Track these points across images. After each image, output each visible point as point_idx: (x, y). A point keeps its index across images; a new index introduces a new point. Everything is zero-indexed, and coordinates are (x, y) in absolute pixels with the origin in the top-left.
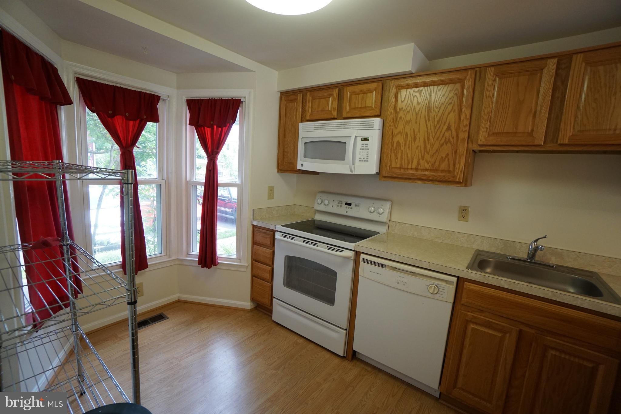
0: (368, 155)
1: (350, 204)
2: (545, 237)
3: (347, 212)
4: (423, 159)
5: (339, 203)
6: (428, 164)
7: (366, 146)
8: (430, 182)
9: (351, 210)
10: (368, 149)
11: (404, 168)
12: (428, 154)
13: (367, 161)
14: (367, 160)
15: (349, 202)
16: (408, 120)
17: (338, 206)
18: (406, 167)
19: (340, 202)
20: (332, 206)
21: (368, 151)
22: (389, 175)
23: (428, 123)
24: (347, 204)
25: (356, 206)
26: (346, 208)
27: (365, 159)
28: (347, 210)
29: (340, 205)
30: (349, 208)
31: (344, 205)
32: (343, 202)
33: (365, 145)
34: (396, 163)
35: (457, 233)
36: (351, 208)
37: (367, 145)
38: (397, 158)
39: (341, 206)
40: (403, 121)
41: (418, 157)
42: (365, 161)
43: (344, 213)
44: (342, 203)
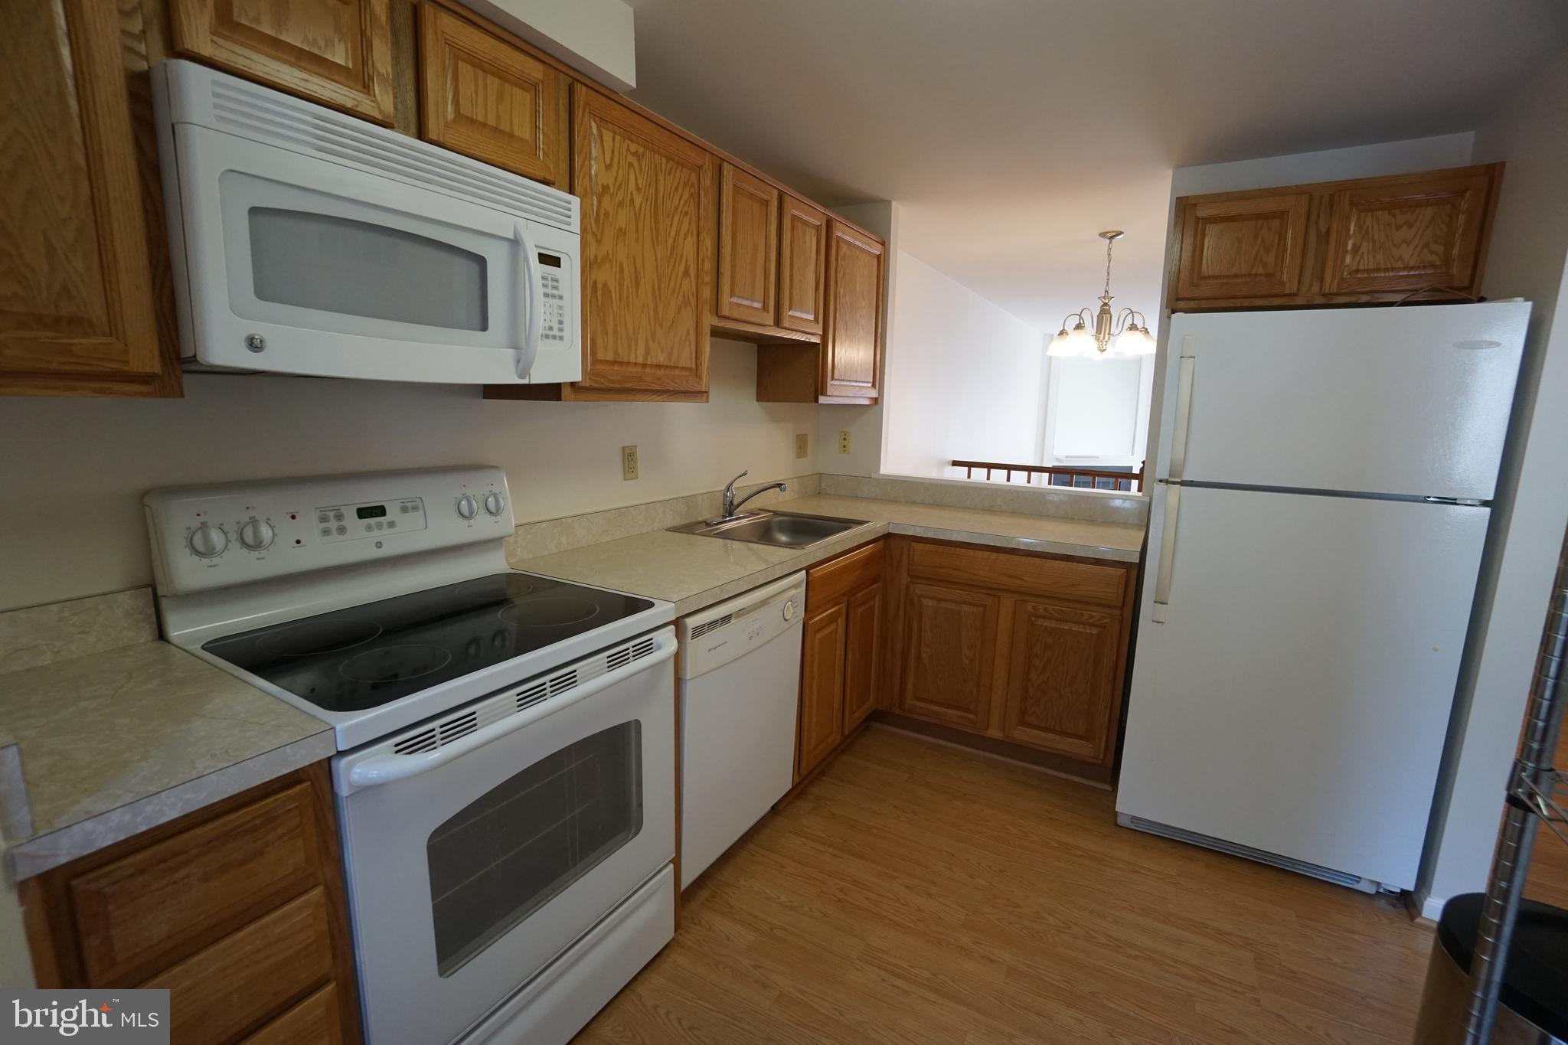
0: (561, 319)
1: (380, 511)
2: (745, 474)
3: (379, 545)
4: (654, 339)
5: (324, 519)
6: (662, 351)
7: (555, 284)
8: (661, 397)
9: (393, 530)
10: (561, 298)
11: (621, 363)
12: (661, 325)
13: (561, 338)
14: (561, 334)
15: (370, 500)
16: (622, 229)
17: (326, 532)
18: (626, 360)
19: (331, 514)
20: (298, 542)
21: (560, 303)
22: (595, 385)
23: (656, 247)
24: (363, 513)
25: (404, 509)
26: (369, 528)
27: (555, 332)
28: (376, 535)
29: (333, 524)
30: (380, 526)
31: (351, 516)
32: (343, 510)
33: (550, 283)
34: (606, 348)
35: (632, 509)
36: (391, 525)
37: (557, 281)
38: (607, 334)
39: (342, 530)
40: (611, 225)
41: (646, 336)
42: (554, 337)
43: (371, 553)
44: (339, 517)
